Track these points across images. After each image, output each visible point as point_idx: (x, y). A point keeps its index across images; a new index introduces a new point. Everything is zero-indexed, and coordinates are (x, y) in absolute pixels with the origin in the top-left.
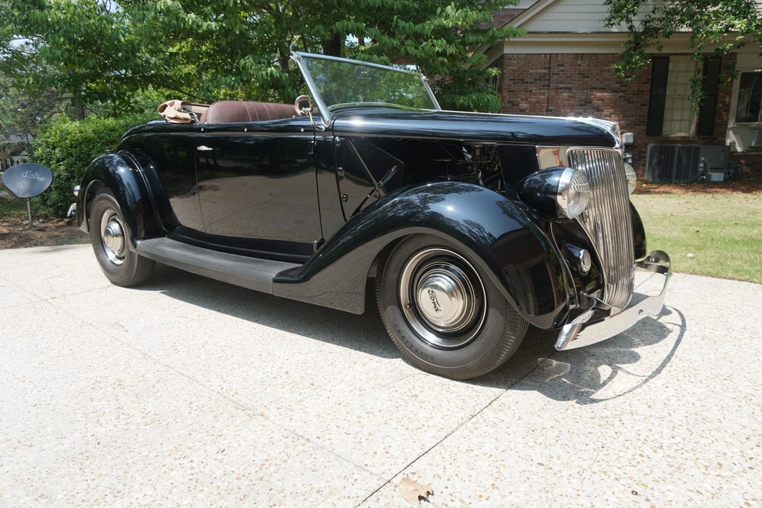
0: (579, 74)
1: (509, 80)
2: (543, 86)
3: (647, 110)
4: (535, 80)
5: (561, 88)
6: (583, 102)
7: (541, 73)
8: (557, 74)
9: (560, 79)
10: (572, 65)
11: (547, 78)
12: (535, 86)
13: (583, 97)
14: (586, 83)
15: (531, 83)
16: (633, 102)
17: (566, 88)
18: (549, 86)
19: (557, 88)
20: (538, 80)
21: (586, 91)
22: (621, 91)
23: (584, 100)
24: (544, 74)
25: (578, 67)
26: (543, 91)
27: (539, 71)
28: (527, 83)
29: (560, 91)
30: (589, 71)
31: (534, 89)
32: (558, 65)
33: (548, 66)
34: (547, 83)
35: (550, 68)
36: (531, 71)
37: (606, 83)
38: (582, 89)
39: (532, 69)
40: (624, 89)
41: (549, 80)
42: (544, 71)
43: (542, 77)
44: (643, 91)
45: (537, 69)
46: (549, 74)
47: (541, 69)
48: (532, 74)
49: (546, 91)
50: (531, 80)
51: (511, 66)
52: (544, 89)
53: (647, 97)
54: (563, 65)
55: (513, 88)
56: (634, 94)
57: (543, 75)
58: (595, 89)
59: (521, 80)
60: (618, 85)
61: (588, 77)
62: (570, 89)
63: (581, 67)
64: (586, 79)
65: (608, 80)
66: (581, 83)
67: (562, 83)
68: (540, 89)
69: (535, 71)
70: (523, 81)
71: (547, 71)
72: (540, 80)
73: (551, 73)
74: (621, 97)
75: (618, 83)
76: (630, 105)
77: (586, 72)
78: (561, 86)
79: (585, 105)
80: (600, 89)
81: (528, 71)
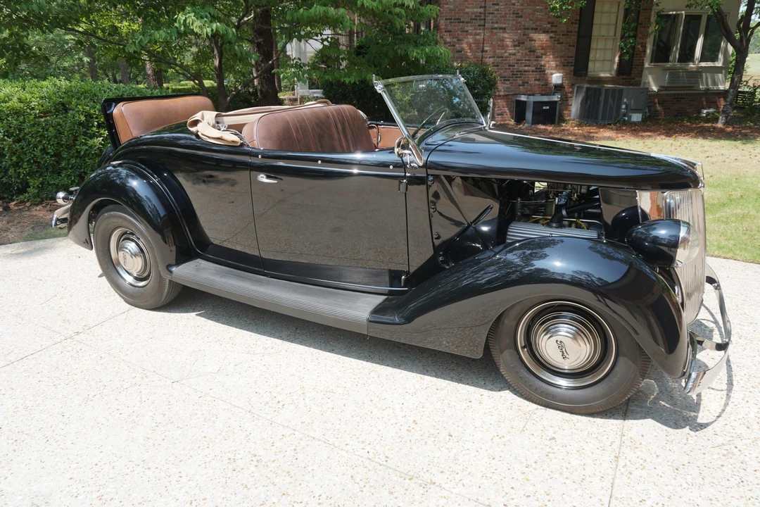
0: (513, 14)
1: (446, 19)
2: (479, 26)
3: (575, 51)
4: (471, 19)
5: (496, 28)
6: (517, 43)
7: (476, 12)
8: (493, 13)
9: (495, 19)
10: (506, 4)
11: (482, 17)
12: (471, 26)
13: (517, 37)
14: (520, 23)
15: (467, 23)
16: (562, 43)
17: (500, 28)
18: (484, 26)
19: (492, 29)
20: (475, 19)
21: (519, 31)
22: (552, 32)
23: (517, 40)
24: (480, 13)
25: (512, 6)
26: (479, 31)
27: (475, 10)
28: (463, 22)
29: (495, 31)
30: (522, 11)
31: (470, 28)
32: (493, 4)
33: (483, 5)
34: (482, 22)
35: (485, 7)
36: (467, 10)
37: (538, 23)
38: (516, 29)
39: (467, 8)
40: (554, 29)
41: (485, 19)
42: (480, 10)
43: (477, 17)
44: (571, 32)
45: (472, 8)
46: (485, 13)
47: (477, 8)
48: (468, 13)
49: (481, 31)
50: (467, 20)
51: (447, 4)
52: (480, 29)
53: (574, 38)
54: (498, 4)
55: (450, 28)
56: (563, 35)
57: (478, 14)
58: (528, 29)
59: (457, 19)
60: (549, 26)
61: (521, 17)
62: (505, 29)
63: (515, 7)
64: (520, 19)
65: (540, 20)
66: (514, 22)
67: (497, 23)
68: (475, 29)
69: (471, 10)
70: (459, 21)
71: (482, 10)
72: (476, 19)
73: (487, 12)
74: (551, 37)
75: (549, 23)
76: (559, 46)
77: (519, 12)
78: (496, 26)
79: (519, 46)
80: (532, 29)
81: (464, 10)
